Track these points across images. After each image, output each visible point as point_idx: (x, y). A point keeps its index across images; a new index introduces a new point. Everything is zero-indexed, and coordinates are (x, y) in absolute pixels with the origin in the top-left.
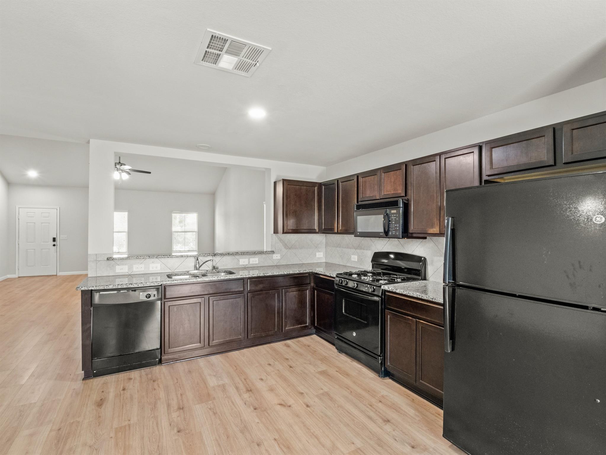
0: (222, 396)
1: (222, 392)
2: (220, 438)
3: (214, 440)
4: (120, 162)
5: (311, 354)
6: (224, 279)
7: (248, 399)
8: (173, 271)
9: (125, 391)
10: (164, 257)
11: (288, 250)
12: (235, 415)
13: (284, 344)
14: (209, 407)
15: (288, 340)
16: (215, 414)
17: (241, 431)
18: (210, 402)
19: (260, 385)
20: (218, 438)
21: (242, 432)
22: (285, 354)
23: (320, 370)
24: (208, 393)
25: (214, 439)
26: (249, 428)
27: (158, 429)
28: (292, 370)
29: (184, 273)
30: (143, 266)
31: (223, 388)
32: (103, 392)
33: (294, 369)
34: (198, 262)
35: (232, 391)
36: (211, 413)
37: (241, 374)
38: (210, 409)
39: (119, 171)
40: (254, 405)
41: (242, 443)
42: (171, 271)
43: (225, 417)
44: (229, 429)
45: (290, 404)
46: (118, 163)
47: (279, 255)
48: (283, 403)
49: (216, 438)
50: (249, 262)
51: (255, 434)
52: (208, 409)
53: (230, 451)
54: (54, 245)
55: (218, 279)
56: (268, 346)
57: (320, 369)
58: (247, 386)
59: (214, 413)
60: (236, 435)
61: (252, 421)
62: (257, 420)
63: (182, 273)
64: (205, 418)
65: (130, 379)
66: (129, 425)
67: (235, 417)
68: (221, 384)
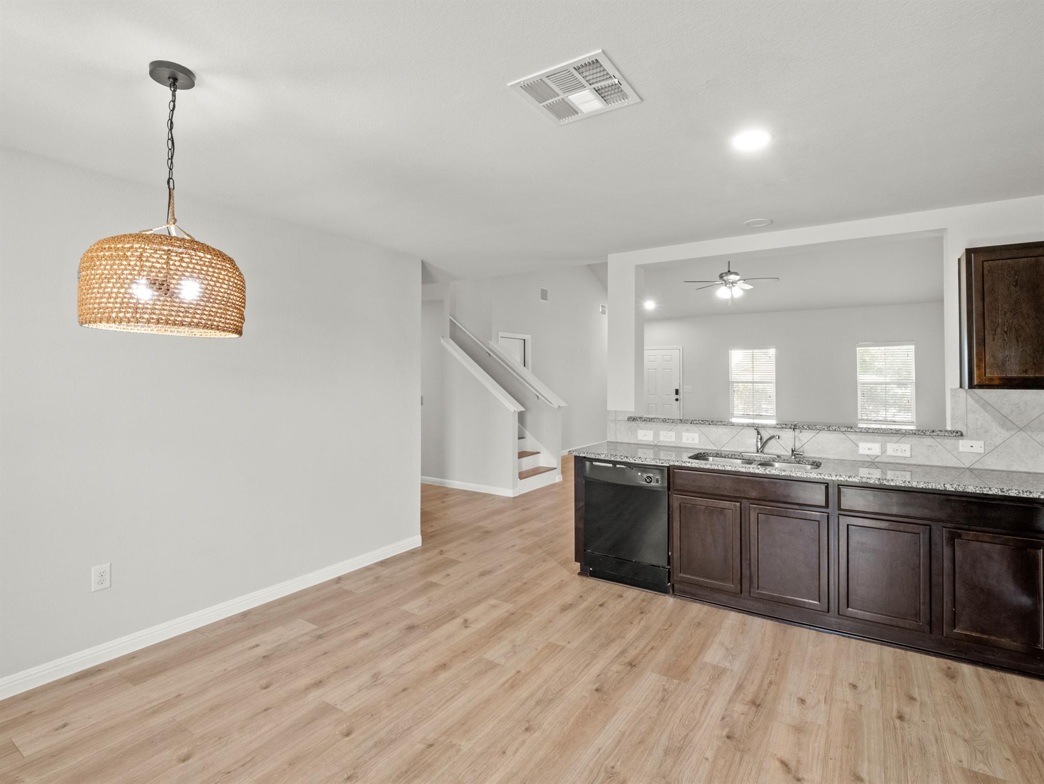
0: (704, 684)
1: (710, 678)
2: (630, 734)
3: (620, 731)
4: (729, 271)
5: (1001, 722)
6: (777, 475)
7: (735, 715)
8: (719, 449)
9: (601, 608)
10: (703, 423)
11: (1013, 433)
12: (687, 723)
13: (945, 666)
14: (667, 687)
15: (965, 662)
16: (663, 700)
17: (667, 749)
18: (675, 681)
19: (788, 710)
20: (627, 733)
21: (667, 752)
22: (919, 687)
23: (979, 768)
24: (688, 668)
25: (622, 730)
26: (683, 754)
27: (582, 671)
28: (898, 726)
29: (732, 455)
30: (673, 434)
31: (718, 674)
32: (581, 597)
33: (906, 725)
34: (761, 437)
35: (727, 686)
36: (659, 696)
37: (774, 671)
38: (664, 690)
39: (728, 285)
40: (735, 730)
41: (648, 766)
42: (715, 448)
43: (670, 715)
44: (654, 734)
45: (805, 777)
46: (726, 273)
47: (981, 443)
48: (793, 764)
49: (626, 730)
50: (884, 451)
51: (681, 770)
52: (661, 689)
53: (620, 761)
54: (677, 400)
55: (764, 473)
56: (895, 652)
57: (985, 768)
58: (762, 695)
59: (664, 698)
60: (655, 748)
61: (701, 749)
62: (710, 754)
63: (729, 454)
64: (644, 697)
65: (621, 596)
66: (563, 647)
67: (683, 726)
68: (723, 666)
